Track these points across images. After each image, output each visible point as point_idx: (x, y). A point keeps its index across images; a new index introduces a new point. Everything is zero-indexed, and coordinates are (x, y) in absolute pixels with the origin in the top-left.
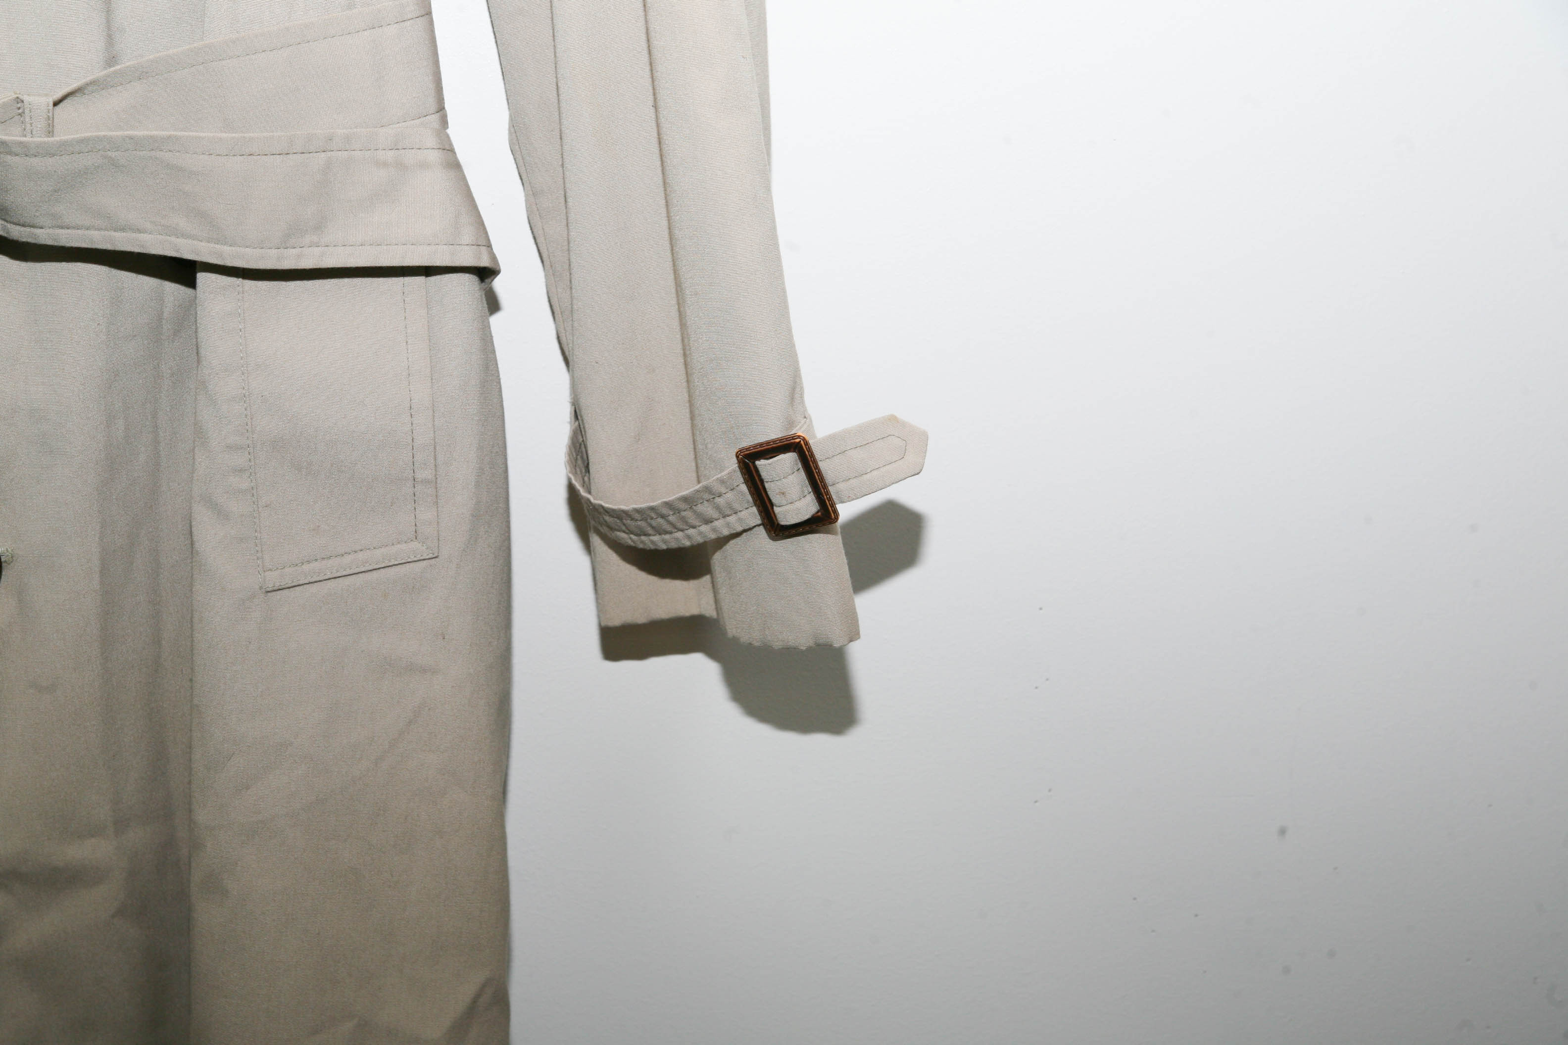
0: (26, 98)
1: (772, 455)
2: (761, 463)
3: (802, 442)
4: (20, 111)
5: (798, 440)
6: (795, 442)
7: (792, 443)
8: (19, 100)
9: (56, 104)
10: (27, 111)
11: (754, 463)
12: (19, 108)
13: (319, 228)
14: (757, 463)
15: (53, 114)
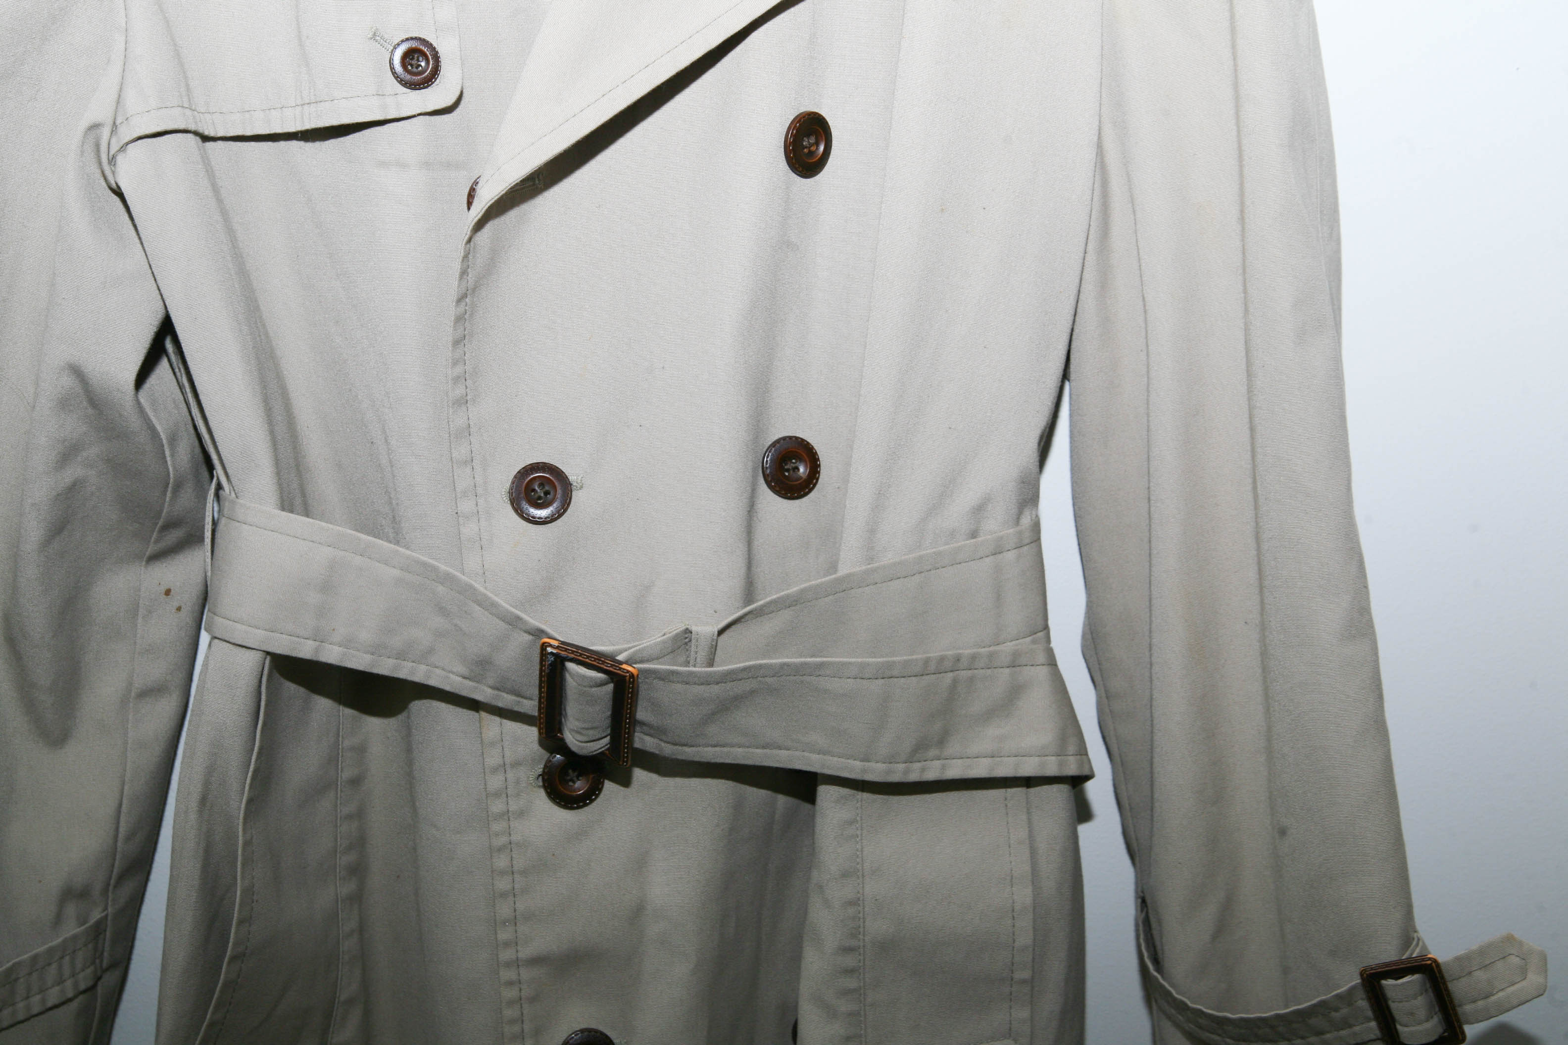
0: (694, 629)
1: (1402, 975)
2: (1388, 983)
3: (1433, 964)
4: (687, 640)
5: (1429, 962)
6: (1426, 964)
7: (1422, 964)
8: (688, 631)
9: (721, 632)
10: (693, 641)
11: (1379, 982)
12: (686, 638)
13: (941, 742)
14: (1384, 982)
15: (717, 643)
